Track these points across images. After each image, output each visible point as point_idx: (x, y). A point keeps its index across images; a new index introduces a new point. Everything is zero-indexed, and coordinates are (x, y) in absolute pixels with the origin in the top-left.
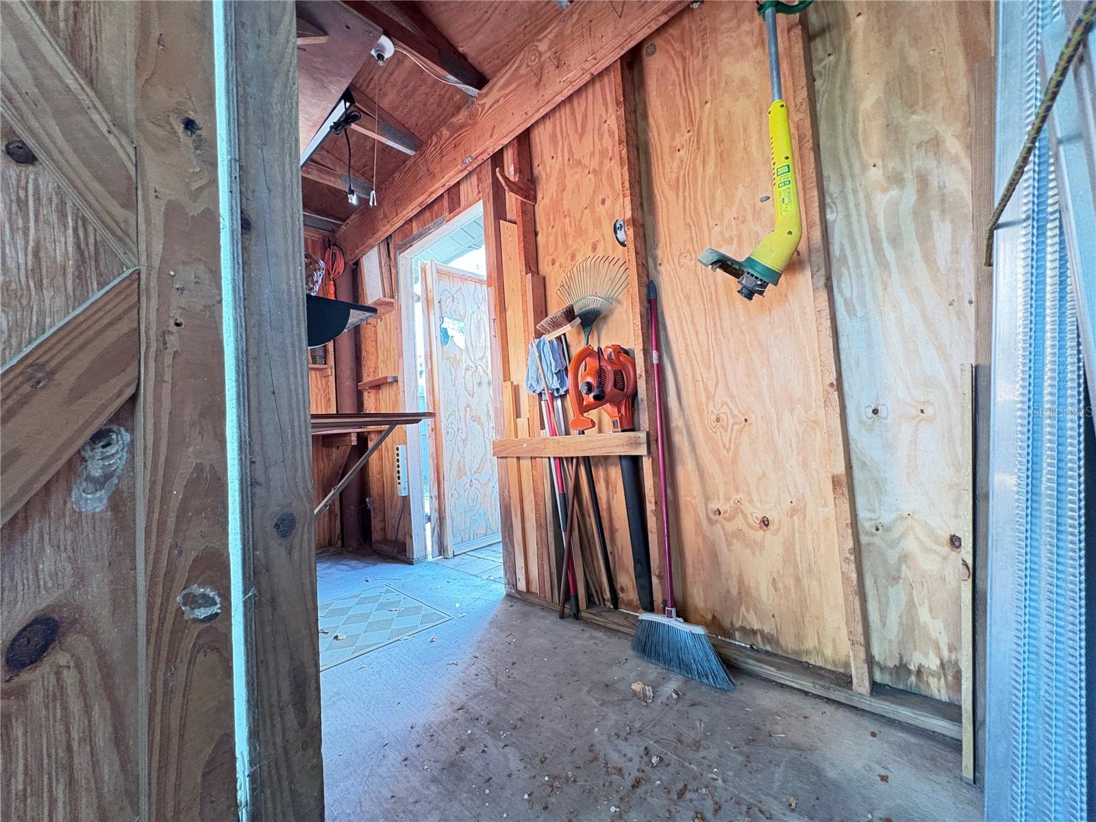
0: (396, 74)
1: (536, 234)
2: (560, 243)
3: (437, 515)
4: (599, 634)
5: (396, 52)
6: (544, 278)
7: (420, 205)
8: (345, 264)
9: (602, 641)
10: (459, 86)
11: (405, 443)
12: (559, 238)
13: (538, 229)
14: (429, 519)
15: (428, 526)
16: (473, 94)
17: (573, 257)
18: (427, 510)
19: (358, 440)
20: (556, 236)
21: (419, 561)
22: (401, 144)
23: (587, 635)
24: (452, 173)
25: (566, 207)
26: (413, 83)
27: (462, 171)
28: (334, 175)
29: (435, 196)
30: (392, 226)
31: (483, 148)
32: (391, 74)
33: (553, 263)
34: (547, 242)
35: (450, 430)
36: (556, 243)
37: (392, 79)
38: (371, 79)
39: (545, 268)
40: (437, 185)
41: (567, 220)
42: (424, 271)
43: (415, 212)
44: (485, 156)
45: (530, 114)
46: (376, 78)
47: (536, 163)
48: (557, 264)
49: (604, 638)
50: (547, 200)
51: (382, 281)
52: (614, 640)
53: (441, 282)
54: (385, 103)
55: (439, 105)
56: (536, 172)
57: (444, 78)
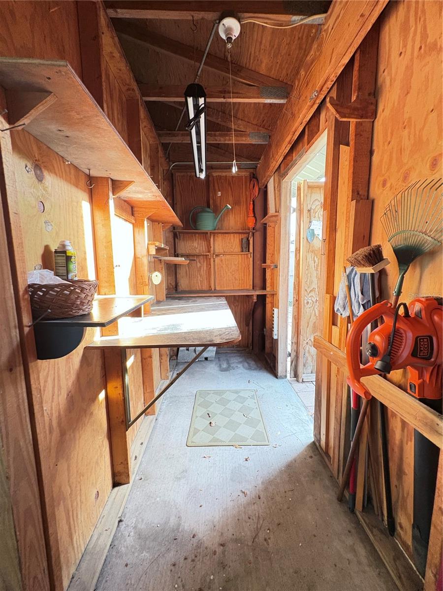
0: (264, 41)
1: (371, 153)
2: (394, 161)
3: (295, 354)
4: (362, 551)
5: (242, 26)
6: (373, 201)
7: (289, 143)
8: (259, 189)
9: (359, 563)
10: (304, 22)
11: (278, 308)
12: (394, 155)
13: (375, 147)
14: (290, 355)
15: (289, 359)
16: (320, 22)
17: (406, 178)
18: (289, 349)
19: (257, 299)
20: (391, 153)
21: (281, 378)
22: (275, 98)
23: (350, 541)
24: (304, 111)
25: (406, 116)
26: (277, 41)
27: (312, 106)
28: (245, 135)
29: (297, 134)
30: (277, 162)
31: (325, 76)
32: (261, 43)
33: (384, 184)
34: (381, 161)
35: (310, 301)
36: (391, 160)
37: (262, 47)
38: (251, 54)
39: (376, 191)
40: (296, 124)
41: (406, 131)
42: (299, 189)
43: (288, 149)
44: (329, 84)
45: (367, 14)
46: (253, 52)
47: (381, 68)
48: (388, 185)
49: (364, 560)
50: (387, 112)
51: (275, 199)
52: (372, 573)
53: (313, 194)
54: (263, 70)
55: (300, 48)
56: (380, 80)
57: (288, 23)
